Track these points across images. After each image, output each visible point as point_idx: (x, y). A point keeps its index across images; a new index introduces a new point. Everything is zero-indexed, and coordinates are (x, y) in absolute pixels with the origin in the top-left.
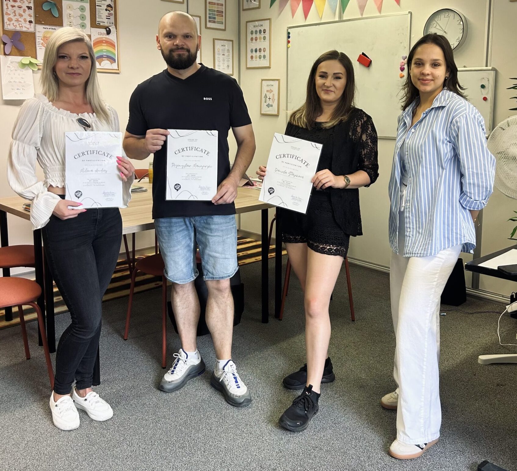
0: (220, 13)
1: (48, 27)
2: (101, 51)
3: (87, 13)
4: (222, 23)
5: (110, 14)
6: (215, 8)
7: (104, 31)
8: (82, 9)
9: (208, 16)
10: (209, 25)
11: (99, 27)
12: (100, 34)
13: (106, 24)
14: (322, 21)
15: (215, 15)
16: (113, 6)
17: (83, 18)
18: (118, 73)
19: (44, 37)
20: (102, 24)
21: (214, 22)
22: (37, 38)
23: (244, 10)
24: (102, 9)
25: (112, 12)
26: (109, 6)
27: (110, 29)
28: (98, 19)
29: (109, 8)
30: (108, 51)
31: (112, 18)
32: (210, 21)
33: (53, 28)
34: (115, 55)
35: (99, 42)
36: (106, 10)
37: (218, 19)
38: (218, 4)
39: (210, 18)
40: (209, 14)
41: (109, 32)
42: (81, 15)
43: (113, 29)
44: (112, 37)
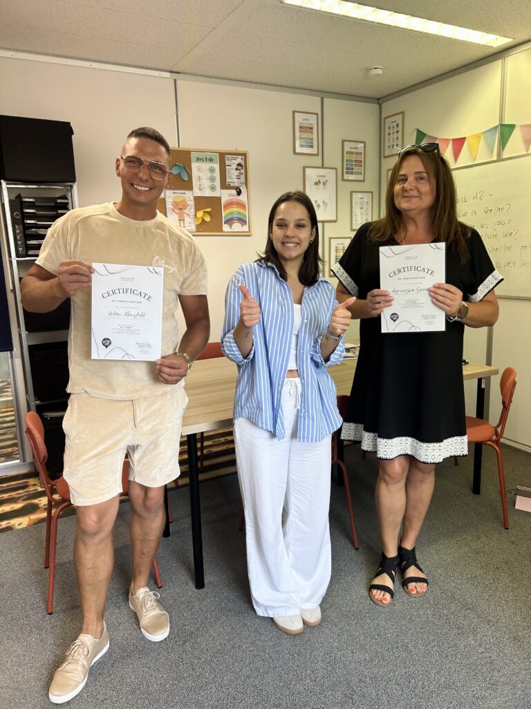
0: (359, 163)
1: (178, 192)
2: (232, 213)
3: (217, 174)
4: (361, 173)
5: (240, 174)
6: (354, 157)
7: (234, 192)
8: (212, 170)
9: (345, 167)
10: (346, 177)
11: (229, 187)
12: (231, 195)
13: (236, 185)
14: (476, 163)
15: (352, 165)
16: (243, 164)
17: (212, 179)
18: (249, 236)
19: (174, 202)
20: (232, 185)
21: (352, 173)
22: (167, 204)
23: (385, 157)
24: (232, 169)
25: (243, 171)
26: (239, 165)
27: (240, 189)
28: (228, 180)
29: (239, 168)
30: (239, 213)
31: (243, 177)
32: (347, 173)
33: (183, 192)
34: (245, 216)
35: (229, 204)
36: (236, 169)
37: (356, 169)
38: (356, 153)
39: (347, 169)
40: (347, 165)
41: (239, 193)
42: (211, 176)
43: (243, 189)
44: (243, 198)
